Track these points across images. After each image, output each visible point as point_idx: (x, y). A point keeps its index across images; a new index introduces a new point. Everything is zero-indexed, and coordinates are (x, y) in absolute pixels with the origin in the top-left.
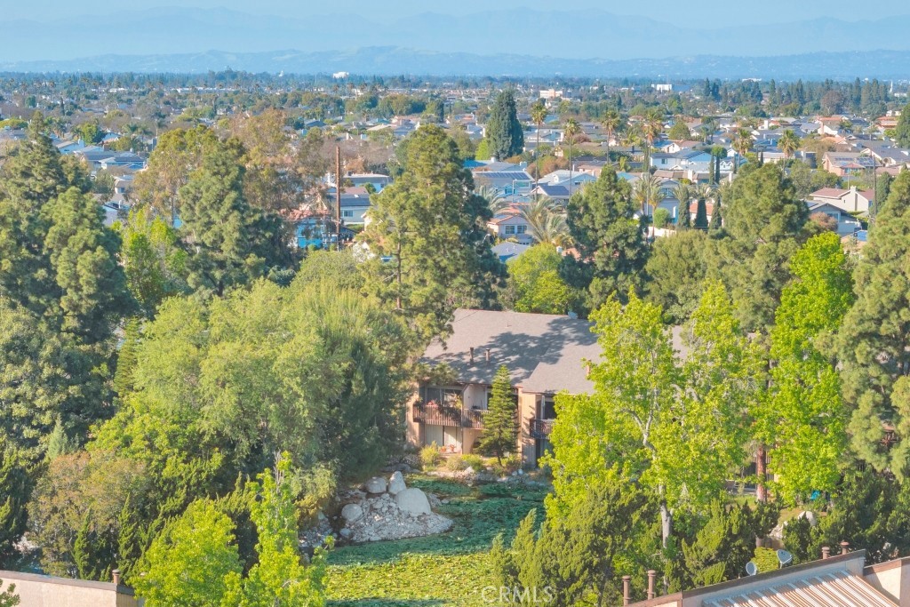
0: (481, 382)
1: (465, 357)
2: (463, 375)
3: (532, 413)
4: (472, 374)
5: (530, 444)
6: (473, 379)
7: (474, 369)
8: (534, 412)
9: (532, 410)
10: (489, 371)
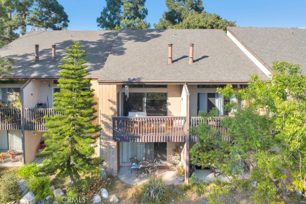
0: (43, 76)
1: (29, 57)
2: (23, 72)
3: (112, 109)
4: (33, 70)
5: (110, 147)
6: (35, 74)
7: (37, 65)
8: (115, 107)
9: (111, 105)
10: (51, 66)
